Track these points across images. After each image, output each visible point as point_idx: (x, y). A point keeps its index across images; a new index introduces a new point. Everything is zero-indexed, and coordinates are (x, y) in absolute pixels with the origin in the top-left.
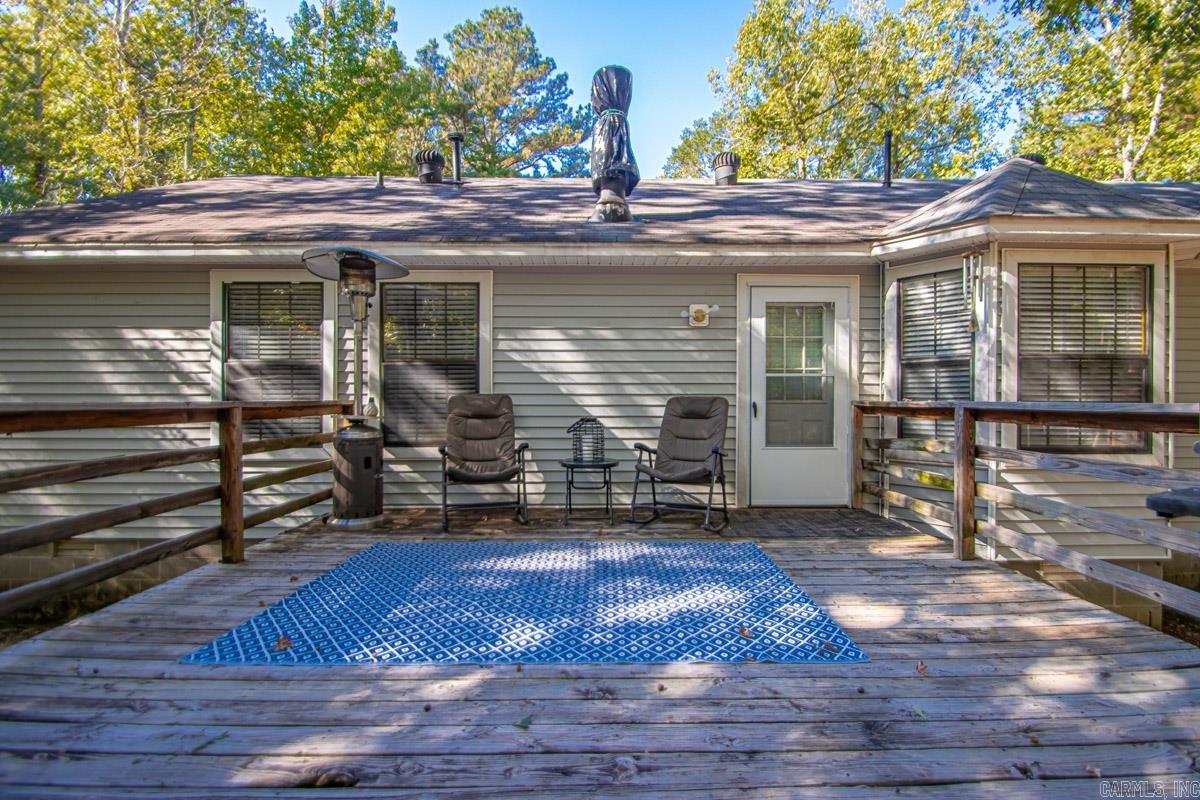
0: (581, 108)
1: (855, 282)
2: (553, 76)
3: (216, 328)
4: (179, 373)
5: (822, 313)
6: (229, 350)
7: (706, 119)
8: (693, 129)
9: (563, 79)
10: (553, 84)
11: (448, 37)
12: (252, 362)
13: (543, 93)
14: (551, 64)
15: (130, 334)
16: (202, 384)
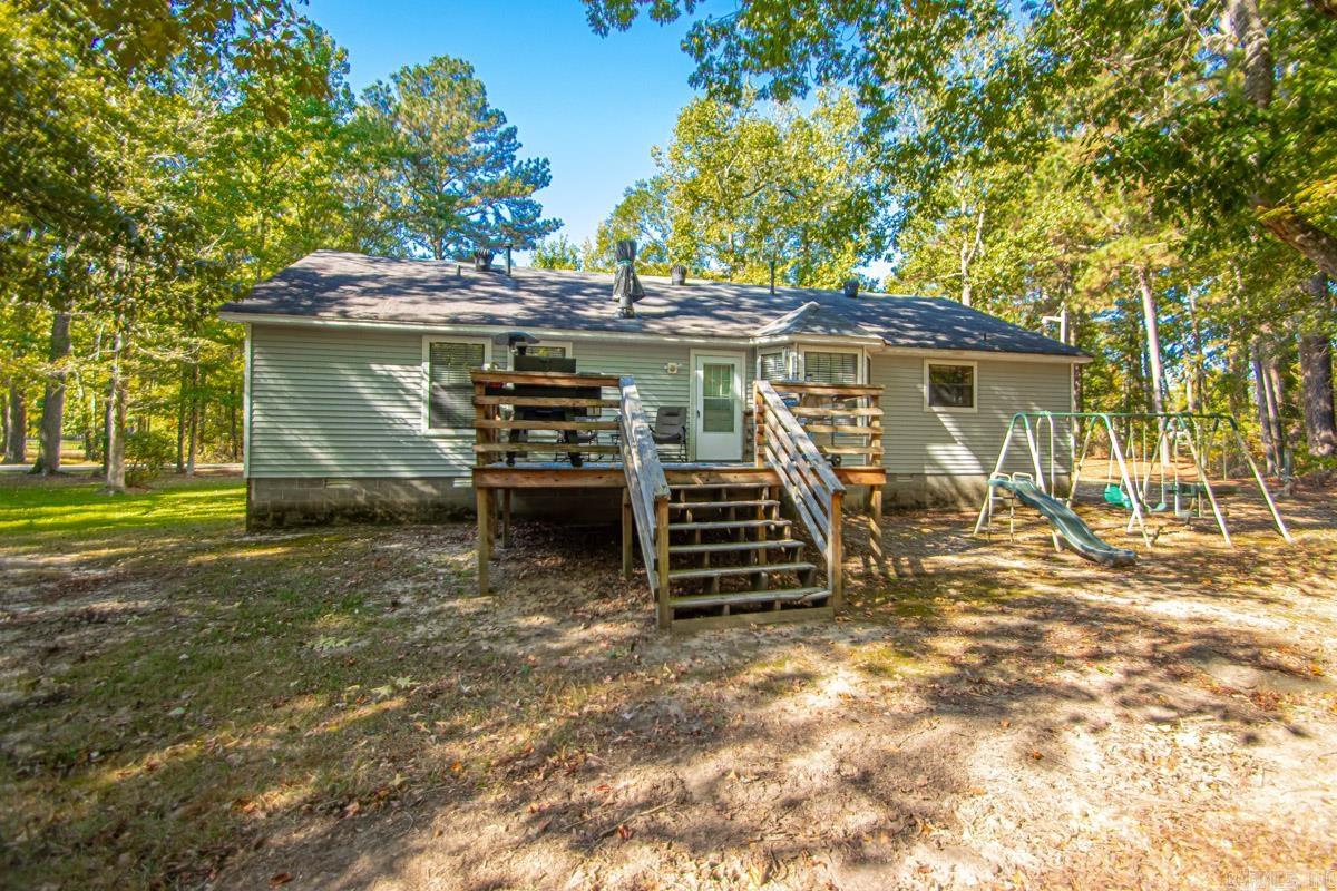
0: (530, 161)
1: (744, 355)
2: (502, 129)
3: (426, 366)
4: (404, 389)
5: (730, 369)
6: (433, 377)
7: (647, 181)
8: (635, 188)
9: (512, 133)
10: (503, 135)
11: (394, 77)
12: (446, 383)
13: (493, 144)
14: (500, 117)
15: (375, 367)
16: (417, 395)
